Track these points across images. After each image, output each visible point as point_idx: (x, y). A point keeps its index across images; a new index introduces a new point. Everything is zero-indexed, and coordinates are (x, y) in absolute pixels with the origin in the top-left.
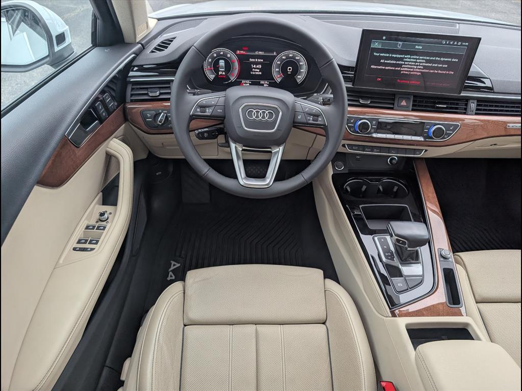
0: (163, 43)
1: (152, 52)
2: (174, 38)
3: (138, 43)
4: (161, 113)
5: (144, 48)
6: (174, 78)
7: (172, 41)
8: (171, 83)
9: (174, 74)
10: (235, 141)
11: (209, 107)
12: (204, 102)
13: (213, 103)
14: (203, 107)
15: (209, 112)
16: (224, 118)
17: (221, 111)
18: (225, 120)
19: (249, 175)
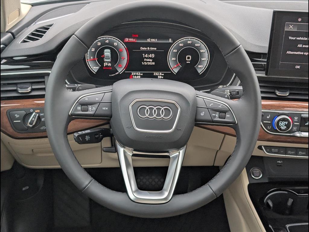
0: (37, 31)
1: (24, 41)
2: (51, 26)
3: (8, 32)
4: (32, 113)
5: (14, 38)
6: (50, 72)
7: (48, 29)
8: (46, 77)
9: (50, 66)
10: (124, 145)
11: (91, 104)
12: (87, 99)
13: (97, 99)
14: (85, 105)
15: (91, 110)
16: (111, 117)
17: (107, 109)
18: (112, 119)
19: (141, 187)
